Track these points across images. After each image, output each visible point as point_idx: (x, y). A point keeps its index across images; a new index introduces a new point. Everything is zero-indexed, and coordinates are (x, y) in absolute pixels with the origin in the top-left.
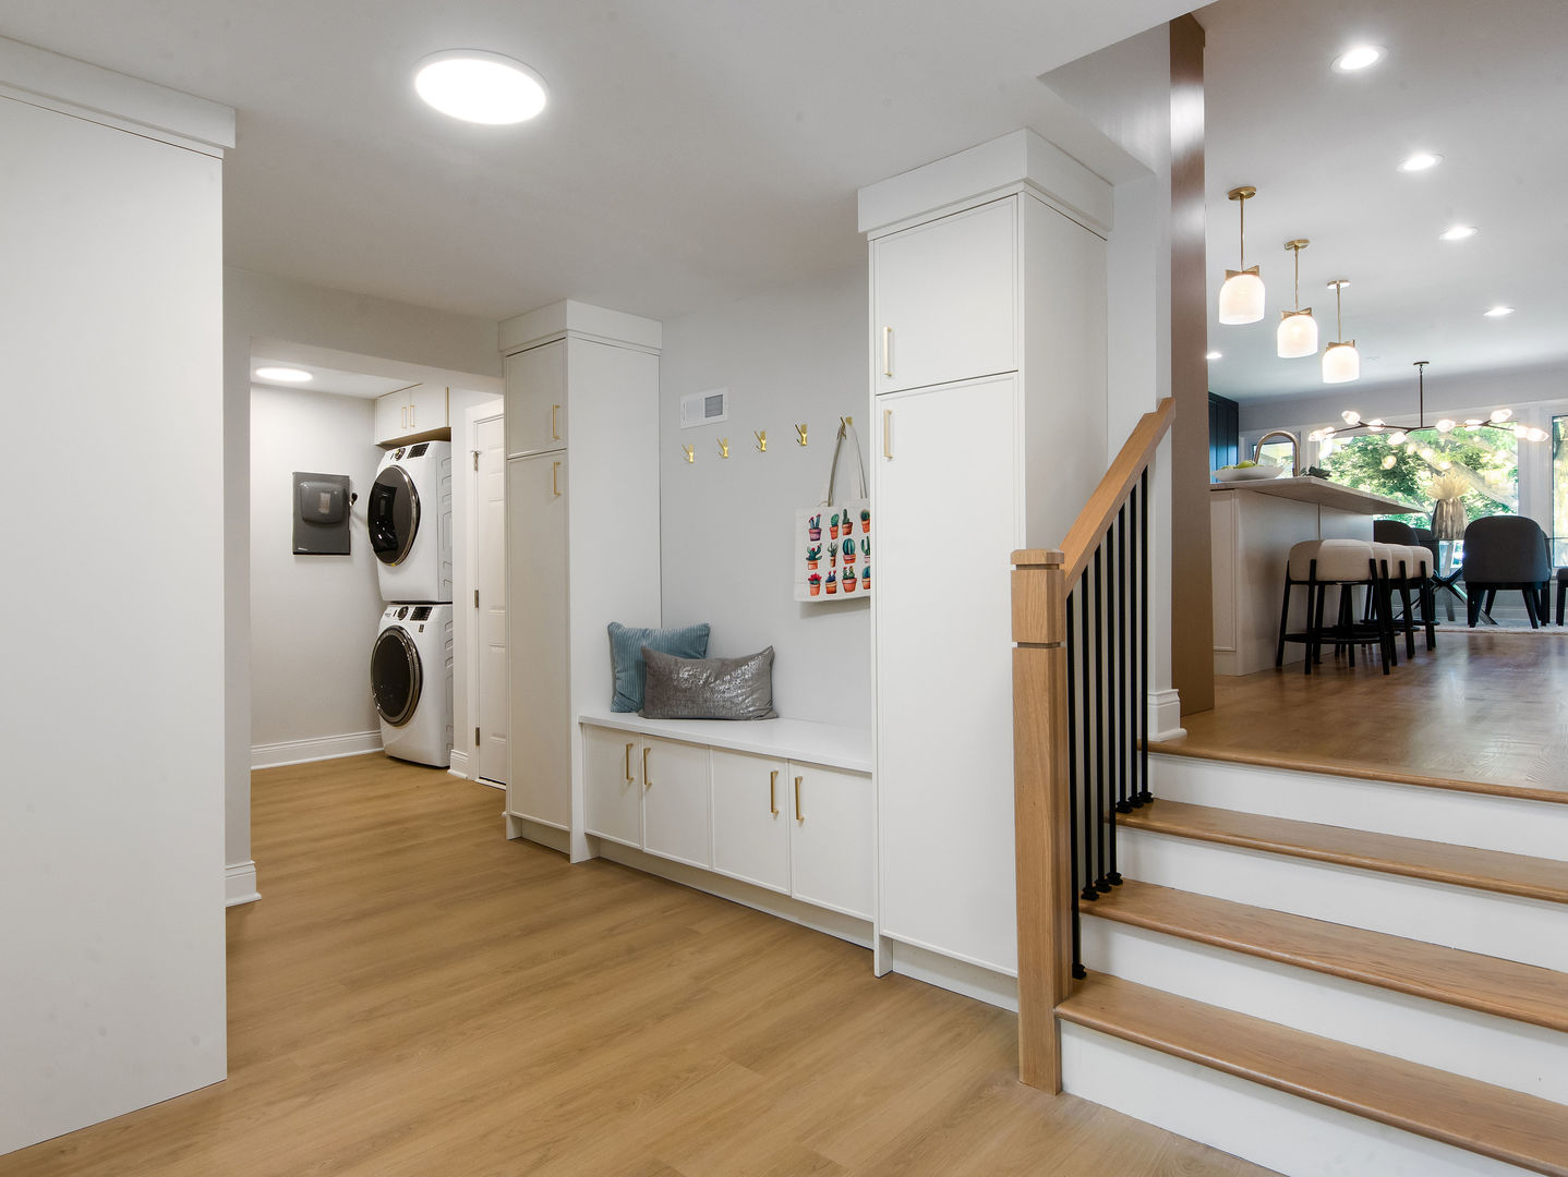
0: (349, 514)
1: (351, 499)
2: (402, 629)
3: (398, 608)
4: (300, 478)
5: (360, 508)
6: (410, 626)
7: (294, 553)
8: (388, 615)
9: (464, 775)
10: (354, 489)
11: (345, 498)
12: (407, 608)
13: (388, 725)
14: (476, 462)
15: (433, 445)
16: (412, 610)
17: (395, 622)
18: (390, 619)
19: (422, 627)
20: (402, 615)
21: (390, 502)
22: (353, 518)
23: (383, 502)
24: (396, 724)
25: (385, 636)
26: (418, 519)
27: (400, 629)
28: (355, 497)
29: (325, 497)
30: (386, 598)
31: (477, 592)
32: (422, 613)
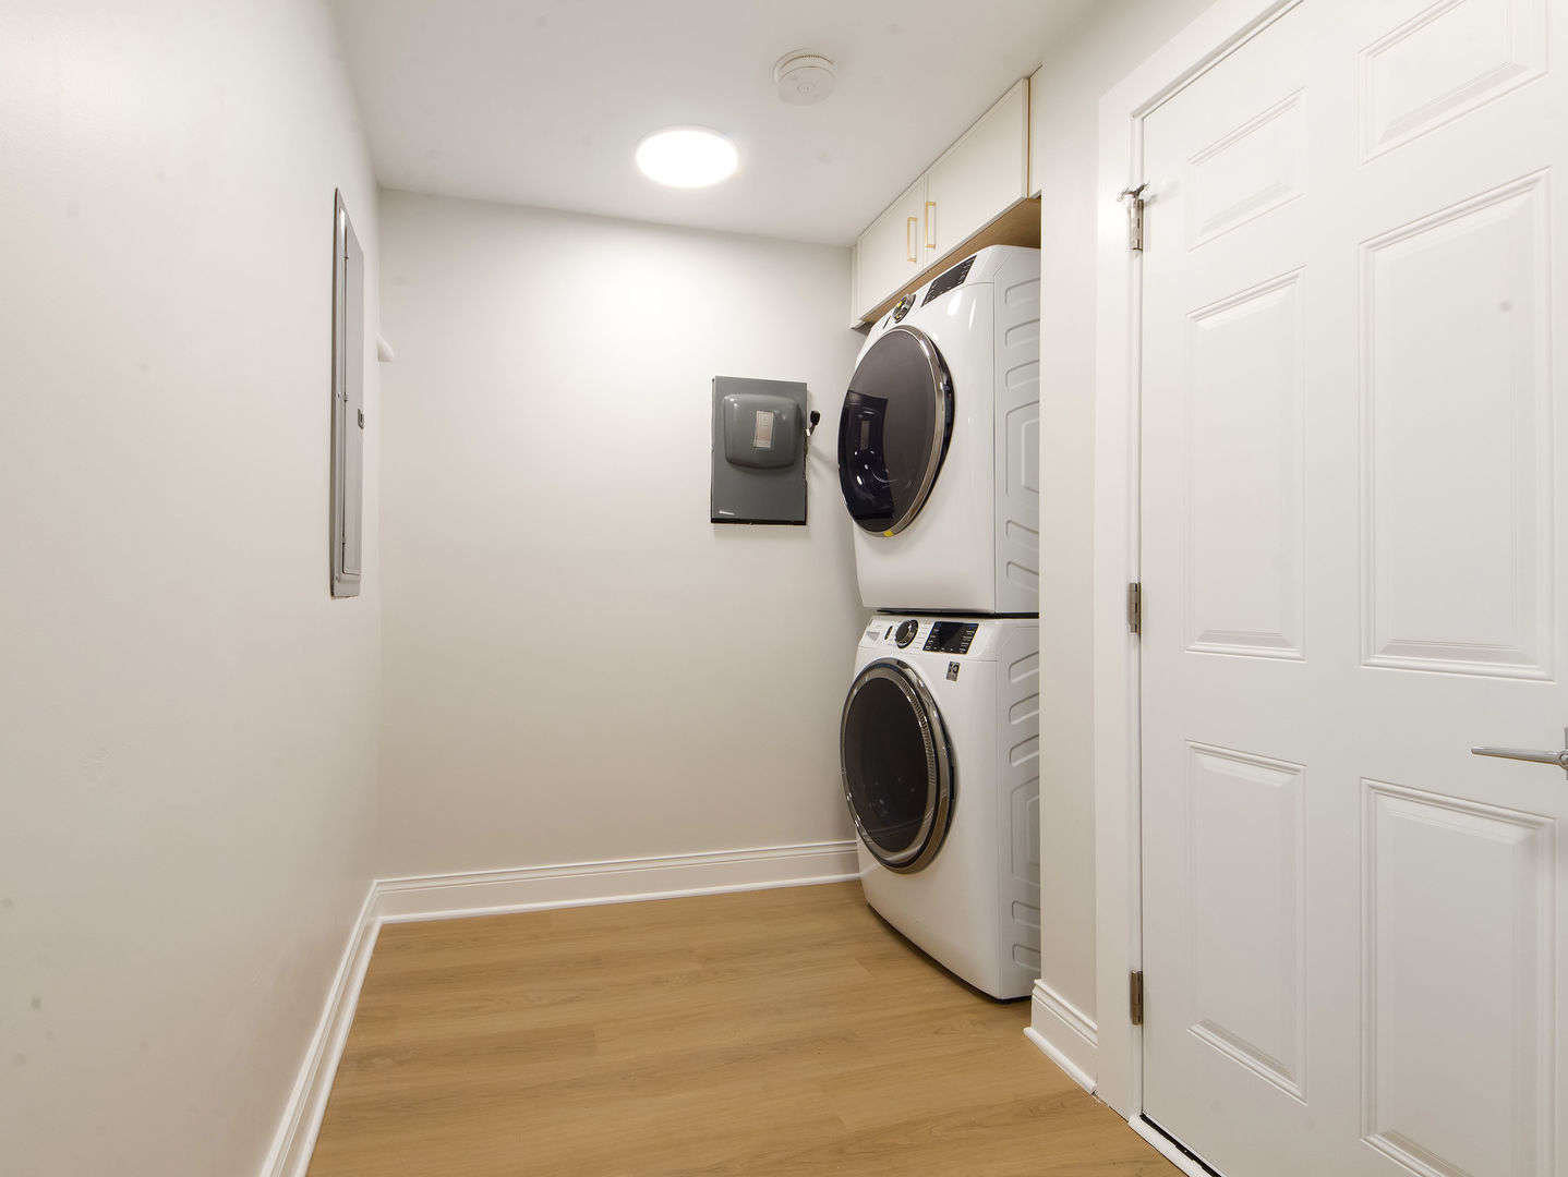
0: (806, 451)
1: (810, 424)
2: (905, 666)
3: (896, 623)
4: (723, 386)
5: (825, 440)
6: (925, 665)
7: (714, 521)
8: (874, 635)
9: (1088, 1082)
10: (815, 405)
11: (799, 422)
12: (915, 624)
13: (877, 864)
14: (1140, 223)
15: (985, 258)
16: (926, 628)
17: (889, 650)
18: (878, 645)
19: (954, 670)
20: (904, 637)
21: (877, 424)
22: (812, 460)
23: (865, 426)
24: (899, 867)
25: (867, 678)
26: (949, 425)
27: (899, 667)
28: (815, 418)
29: (765, 420)
30: (867, 603)
31: (1136, 590)
32: (952, 633)
